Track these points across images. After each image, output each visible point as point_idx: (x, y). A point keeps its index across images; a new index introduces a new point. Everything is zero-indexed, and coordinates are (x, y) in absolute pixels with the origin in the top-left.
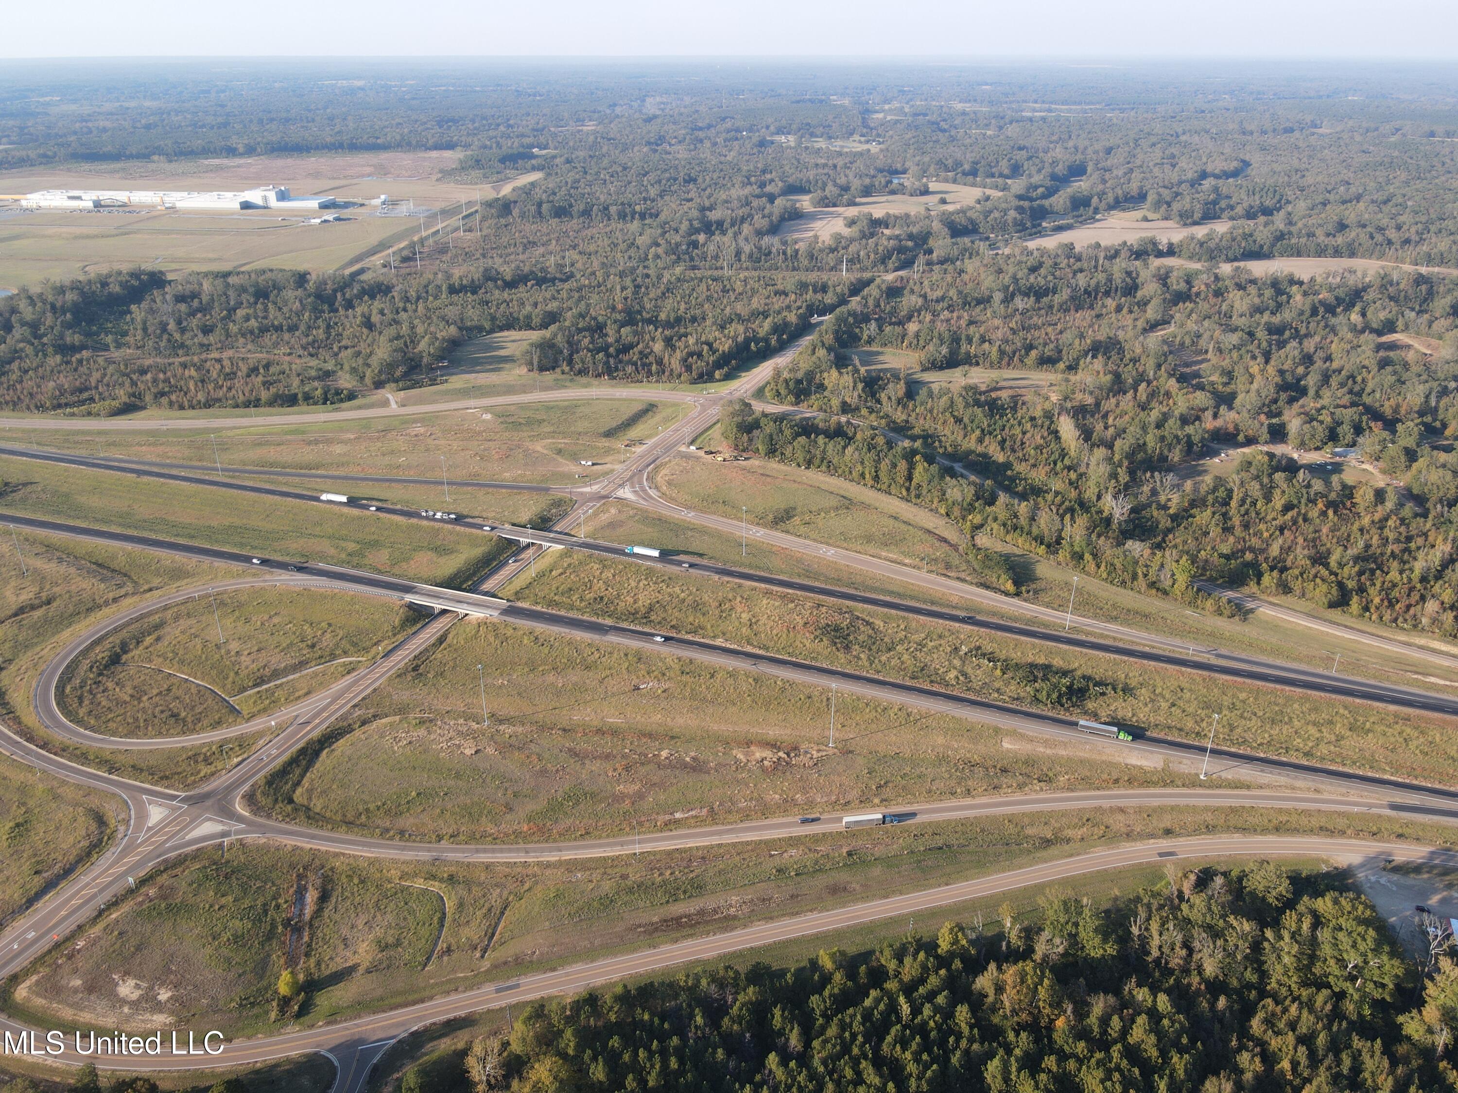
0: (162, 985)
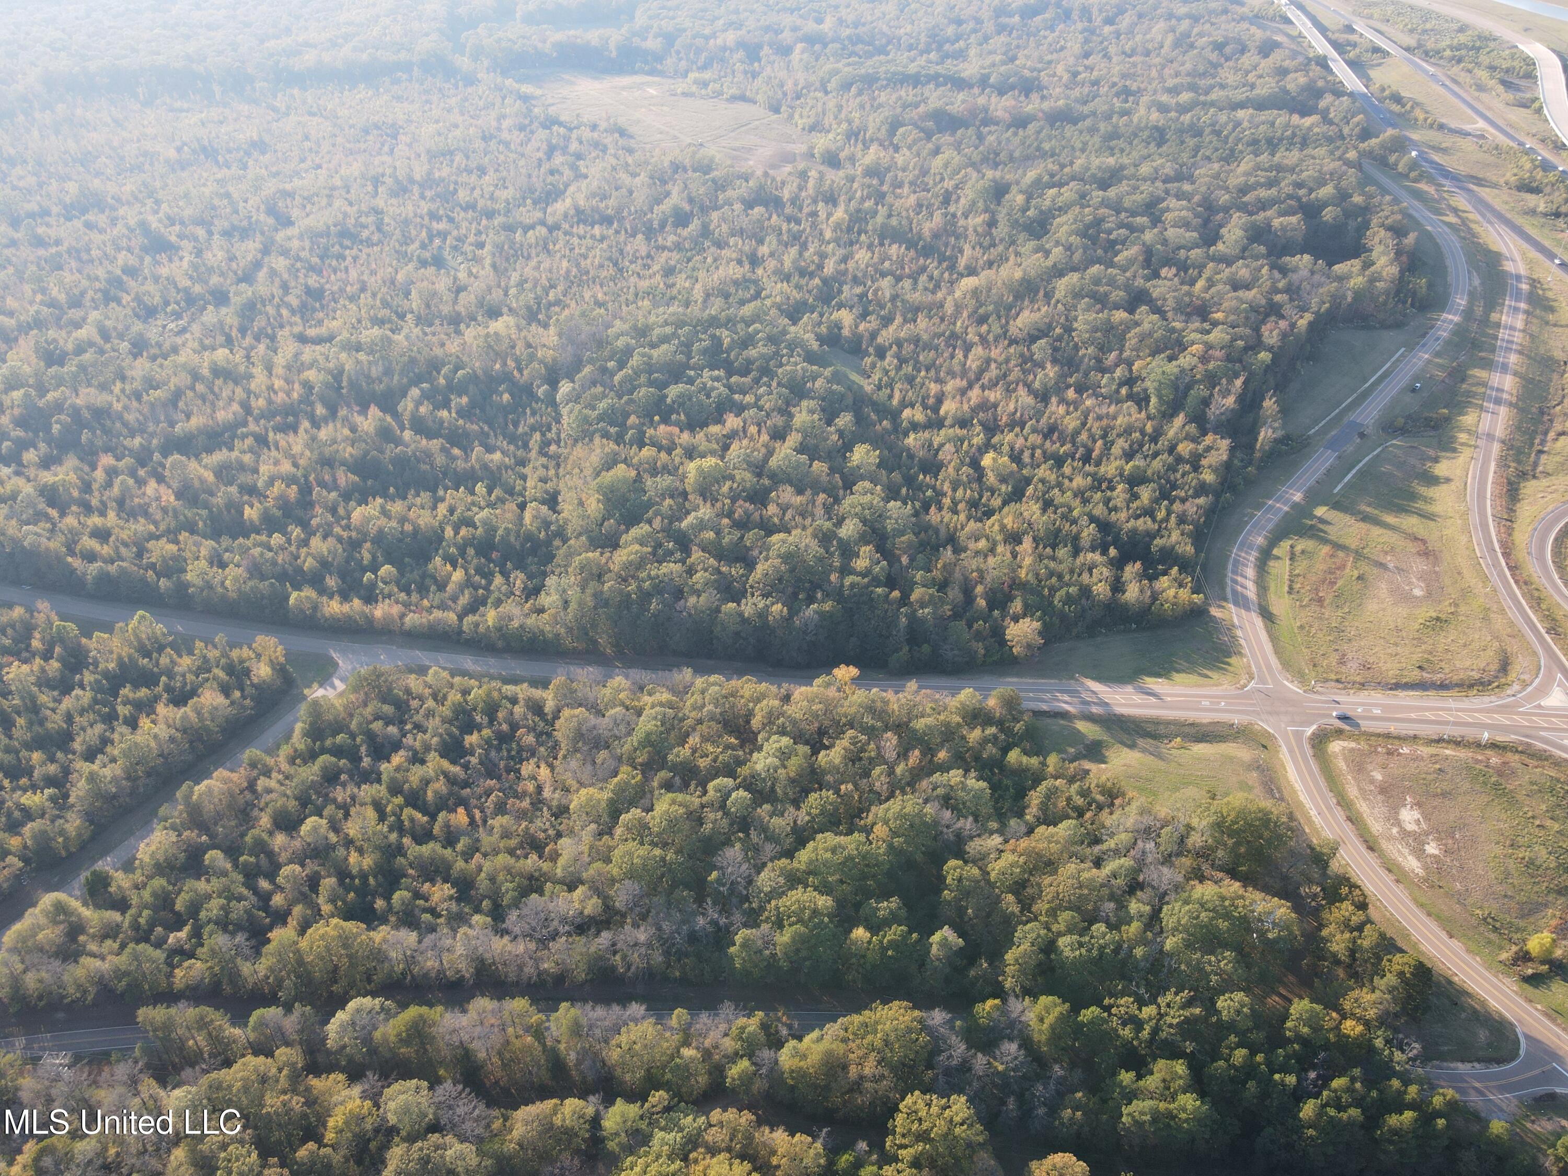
0: (1438, 839)
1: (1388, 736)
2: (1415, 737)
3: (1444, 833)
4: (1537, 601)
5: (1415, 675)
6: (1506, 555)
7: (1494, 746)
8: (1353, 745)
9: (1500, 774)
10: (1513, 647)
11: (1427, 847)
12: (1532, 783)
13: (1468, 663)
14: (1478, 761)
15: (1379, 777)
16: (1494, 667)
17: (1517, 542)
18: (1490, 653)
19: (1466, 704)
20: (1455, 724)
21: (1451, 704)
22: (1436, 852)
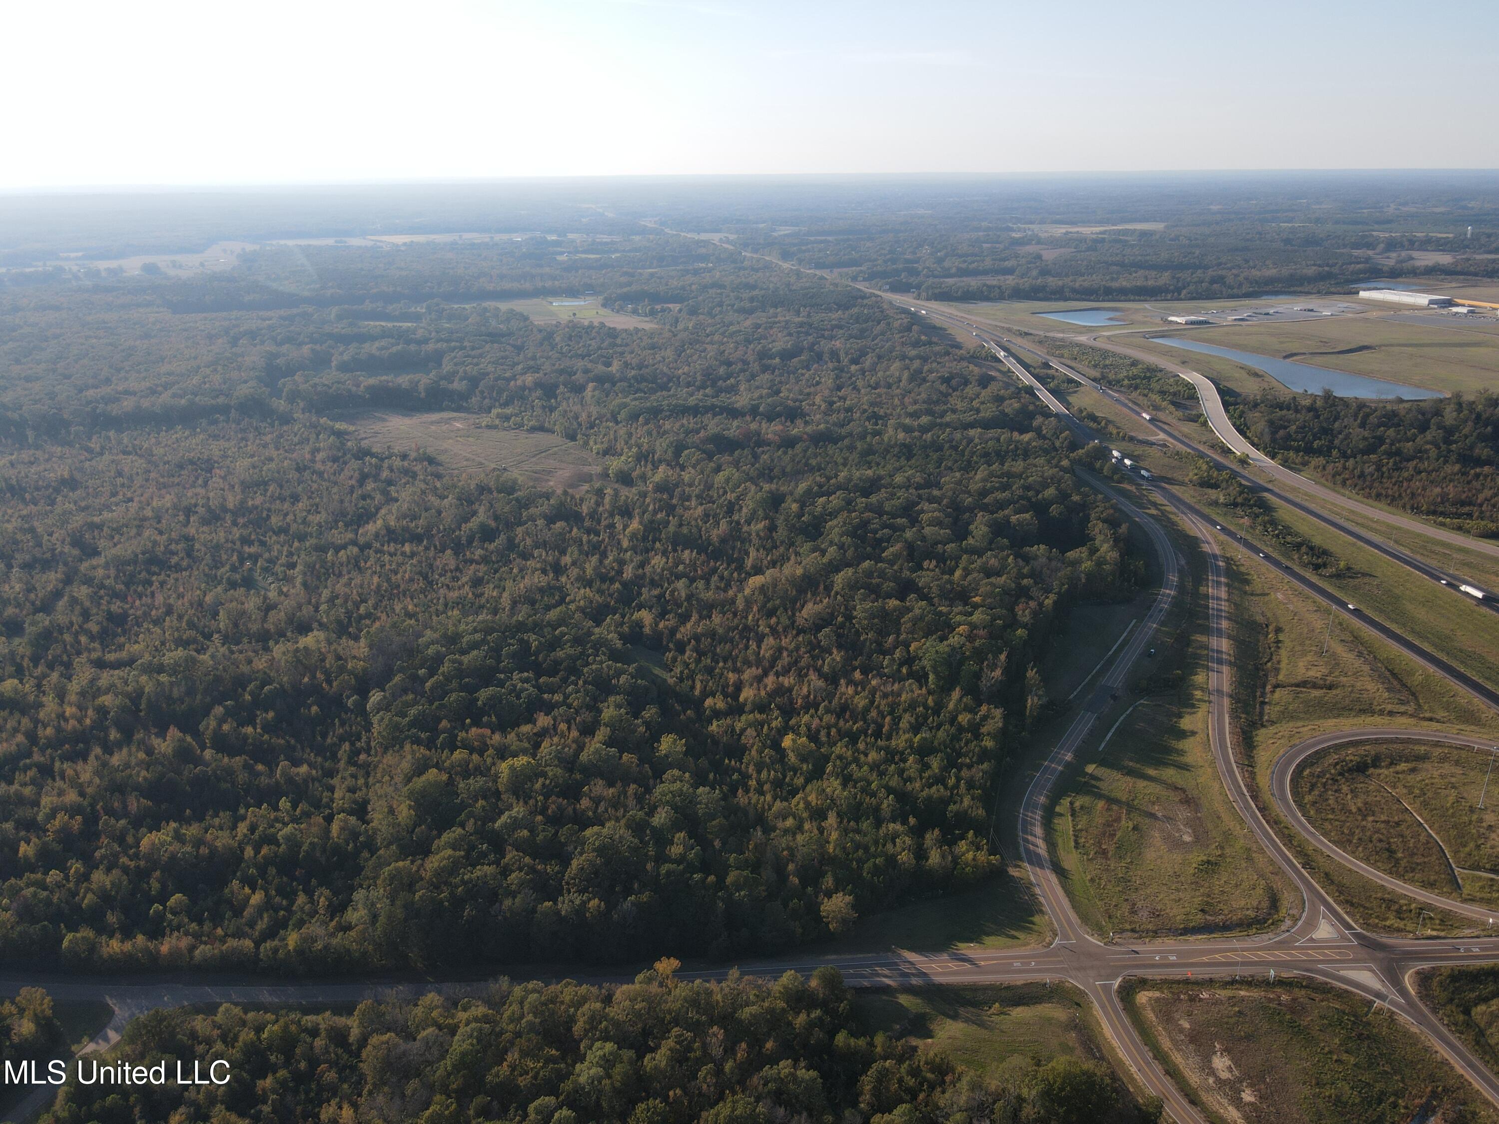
0: (1251, 1085)
1: (1187, 982)
2: (1211, 981)
3: (1255, 1078)
4: (1288, 838)
5: (1199, 919)
6: (1255, 798)
7: (1281, 983)
8: (1157, 994)
9: (1293, 1011)
10: (1278, 884)
11: (1243, 1095)
12: (1322, 1017)
13: (1243, 903)
14: (1270, 1000)
15: (1187, 1025)
16: (1265, 904)
17: (1261, 785)
18: (1259, 891)
19: (1248, 943)
20: (1243, 964)
21: (1236, 944)
22: (1252, 1099)
